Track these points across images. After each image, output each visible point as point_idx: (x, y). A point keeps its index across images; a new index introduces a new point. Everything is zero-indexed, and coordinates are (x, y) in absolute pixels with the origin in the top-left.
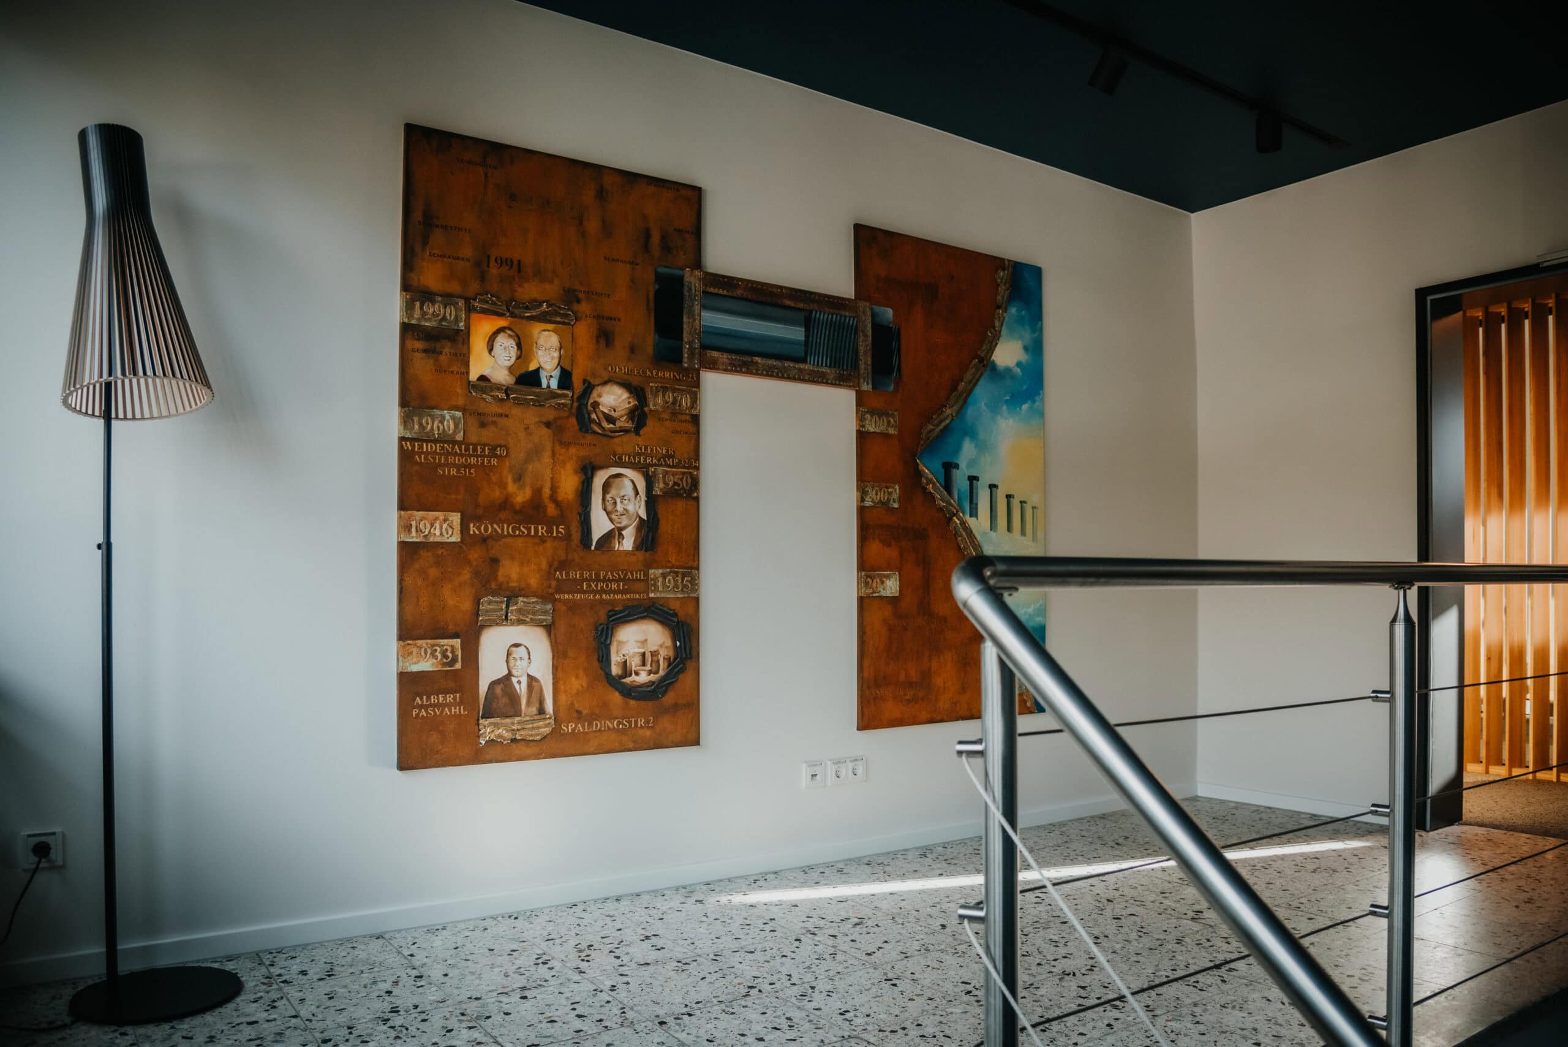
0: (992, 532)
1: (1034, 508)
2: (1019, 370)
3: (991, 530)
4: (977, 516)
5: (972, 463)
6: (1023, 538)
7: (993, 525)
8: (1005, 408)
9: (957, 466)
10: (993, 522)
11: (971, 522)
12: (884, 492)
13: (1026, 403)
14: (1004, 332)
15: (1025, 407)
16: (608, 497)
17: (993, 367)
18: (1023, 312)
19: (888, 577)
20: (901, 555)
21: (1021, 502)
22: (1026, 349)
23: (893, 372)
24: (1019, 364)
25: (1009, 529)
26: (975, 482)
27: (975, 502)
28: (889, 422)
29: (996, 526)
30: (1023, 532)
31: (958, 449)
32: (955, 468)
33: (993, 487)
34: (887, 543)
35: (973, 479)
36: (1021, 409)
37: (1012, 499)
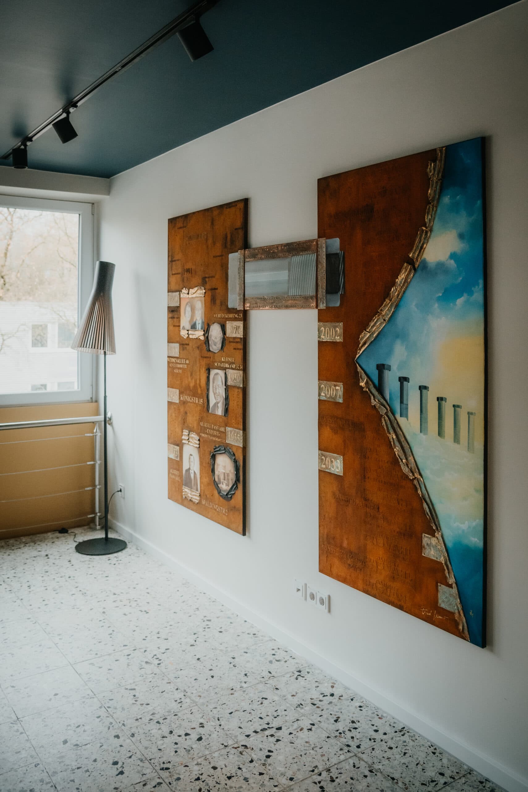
0: (422, 434)
1: (469, 414)
2: (452, 262)
3: (421, 432)
4: (407, 417)
5: (403, 365)
6: (456, 445)
7: (423, 428)
8: (436, 305)
9: (389, 368)
10: (423, 424)
11: (402, 421)
12: (333, 390)
13: (462, 295)
14: (435, 228)
15: (460, 301)
16: (214, 384)
17: (424, 265)
18: (458, 197)
19: (336, 459)
20: (344, 441)
21: (454, 406)
22: (461, 236)
23: (339, 290)
24: (453, 256)
25: (440, 433)
26: (405, 383)
27: (405, 402)
28: (336, 332)
29: (427, 428)
30: (456, 439)
31: (390, 353)
32: (387, 369)
33: (423, 388)
34: (335, 431)
35: (403, 380)
36: (455, 305)
37: (444, 402)
